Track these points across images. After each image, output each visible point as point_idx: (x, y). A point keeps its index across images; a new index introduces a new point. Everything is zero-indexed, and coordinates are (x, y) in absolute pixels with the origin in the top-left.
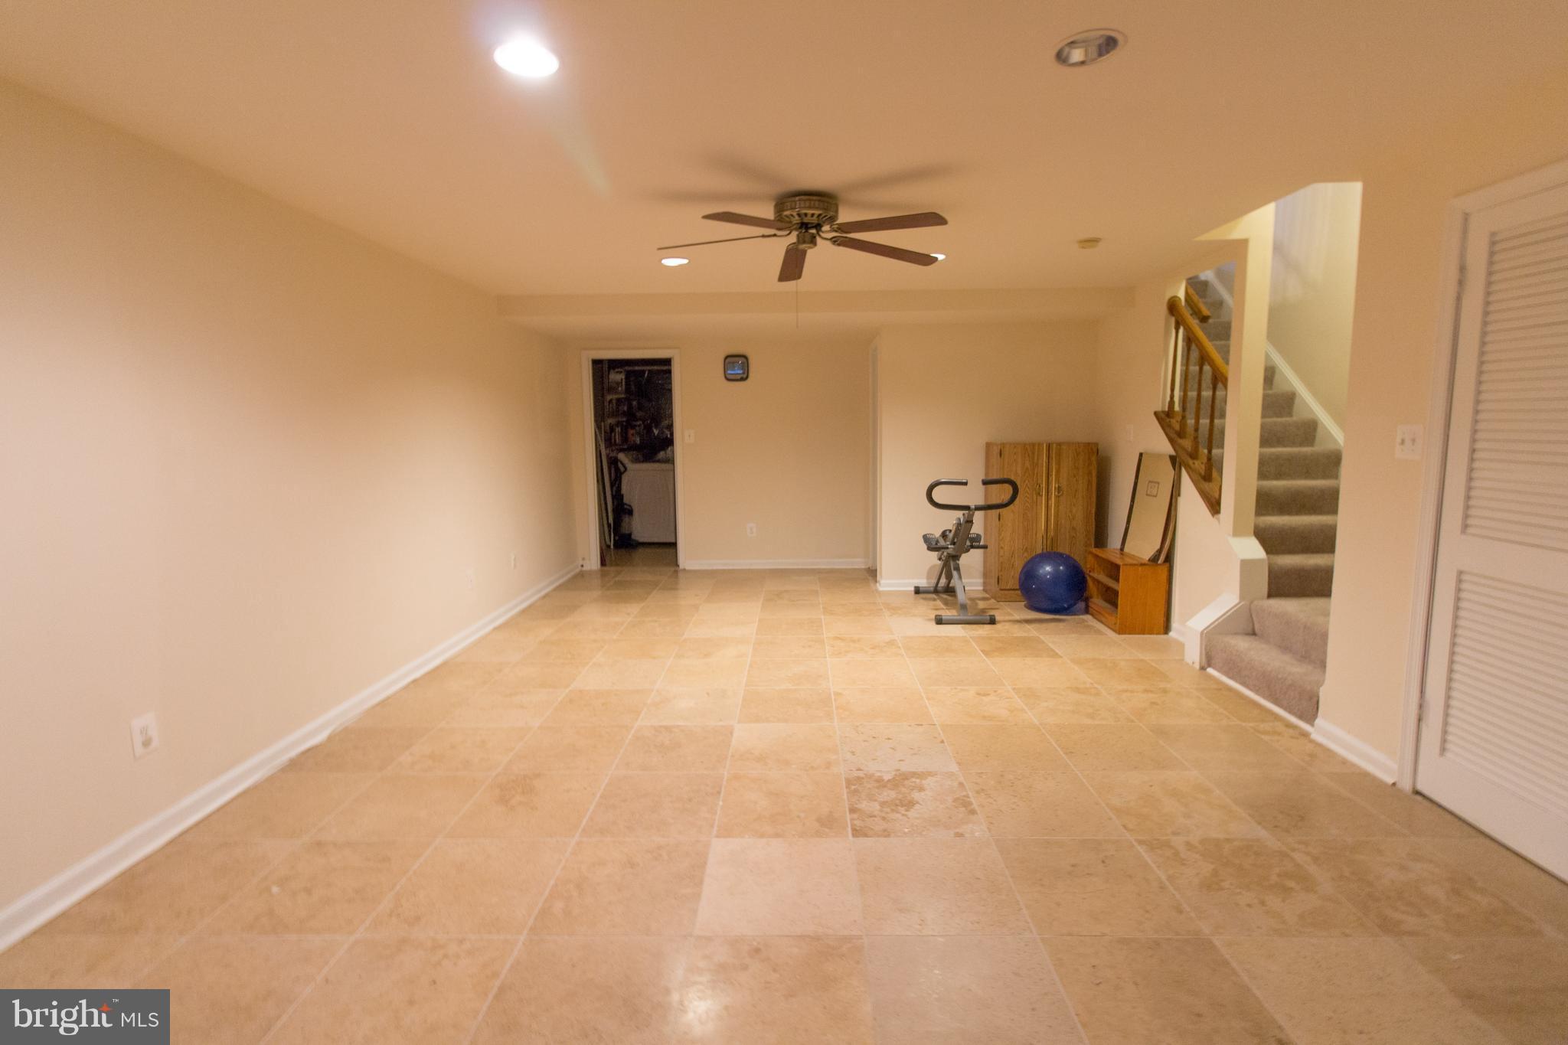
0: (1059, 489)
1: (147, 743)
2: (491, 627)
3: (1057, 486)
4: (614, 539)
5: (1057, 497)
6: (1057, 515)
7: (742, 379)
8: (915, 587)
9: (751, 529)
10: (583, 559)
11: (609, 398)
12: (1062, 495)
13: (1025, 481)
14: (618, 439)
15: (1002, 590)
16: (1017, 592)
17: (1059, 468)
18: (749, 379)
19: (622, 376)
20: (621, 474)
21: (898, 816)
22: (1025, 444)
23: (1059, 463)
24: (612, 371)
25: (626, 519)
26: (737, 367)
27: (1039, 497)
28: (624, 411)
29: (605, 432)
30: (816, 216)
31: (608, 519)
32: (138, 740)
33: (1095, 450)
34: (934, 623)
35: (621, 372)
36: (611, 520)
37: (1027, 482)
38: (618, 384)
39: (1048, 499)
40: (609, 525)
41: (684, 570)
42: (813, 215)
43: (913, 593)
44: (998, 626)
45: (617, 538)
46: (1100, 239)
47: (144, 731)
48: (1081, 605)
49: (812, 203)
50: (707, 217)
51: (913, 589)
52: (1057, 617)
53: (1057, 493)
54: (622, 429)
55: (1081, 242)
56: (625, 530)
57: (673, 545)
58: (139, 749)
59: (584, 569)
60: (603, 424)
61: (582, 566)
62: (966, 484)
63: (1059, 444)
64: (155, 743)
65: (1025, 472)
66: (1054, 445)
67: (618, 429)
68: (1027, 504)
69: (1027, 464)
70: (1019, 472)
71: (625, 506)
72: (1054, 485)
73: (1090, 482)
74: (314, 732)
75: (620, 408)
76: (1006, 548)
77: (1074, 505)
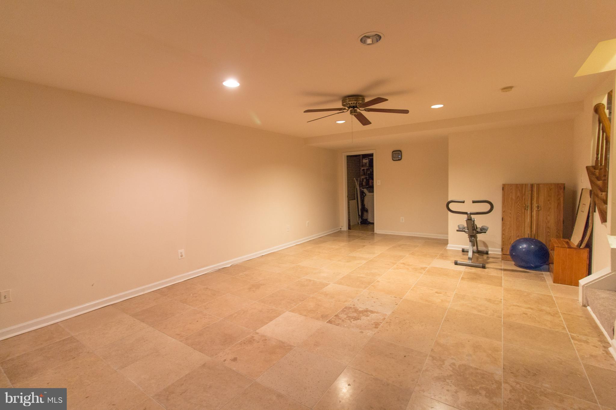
0: (538, 207)
1: (182, 256)
2: (295, 244)
3: (537, 205)
4: (361, 221)
5: (538, 211)
6: (537, 220)
7: (399, 160)
8: (462, 249)
9: (402, 219)
10: (342, 226)
11: (362, 168)
12: (541, 209)
13: (517, 202)
14: (364, 184)
15: (504, 254)
16: (508, 256)
17: (538, 195)
18: (402, 160)
19: (367, 161)
20: (364, 196)
21: (349, 321)
22: (517, 185)
23: (538, 194)
24: (364, 159)
25: (365, 213)
26: (397, 155)
27: (526, 211)
28: (368, 173)
29: (360, 181)
30: (355, 103)
31: (359, 213)
32: (180, 255)
33: (562, 187)
34: (454, 264)
35: (367, 159)
36: (360, 214)
37: (518, 203)
38: (366, 164)
39: (531, 212)
40: (359, 215)
41: (376, 233)
42: (354, 103)
43: (461, 251)
44: (486, 270)
45: (362, 220)
46: (513, 87)
47: (181, 253)
48: (545, 266)
49: (354, 99)
50: (305, 112)
51: (461, 250)
52: (528, 271)
53: (536, 209)
54: (366, 180)
55: (502, 89)
56: (365, 218)
57: (374, 223)
58: (180, 258)
59: (342, 230)
60: (359, 178)
61: (341, 229)
62: (464, 202)
63: (538, 185)
64: (184, 256)
65: (517, 198)
66: (535, 185)
67: (365, 180)
68: (518, 214)
69: (519, 194)
70: (514, 198)
71: (365, 209)
72: (535, 205)
73: (559, 204)
74: (227, 263)
75: (368, 172)
76: (506, 234)
77: (548, 215)
